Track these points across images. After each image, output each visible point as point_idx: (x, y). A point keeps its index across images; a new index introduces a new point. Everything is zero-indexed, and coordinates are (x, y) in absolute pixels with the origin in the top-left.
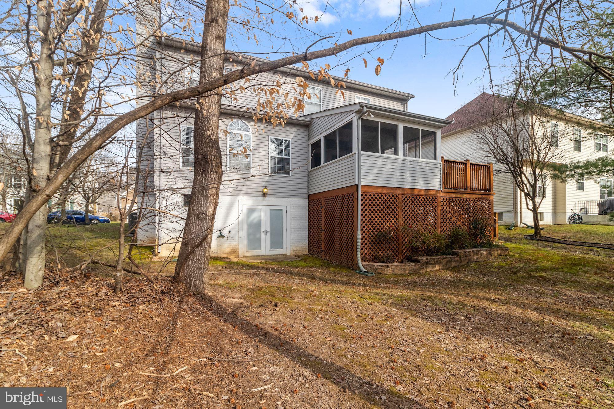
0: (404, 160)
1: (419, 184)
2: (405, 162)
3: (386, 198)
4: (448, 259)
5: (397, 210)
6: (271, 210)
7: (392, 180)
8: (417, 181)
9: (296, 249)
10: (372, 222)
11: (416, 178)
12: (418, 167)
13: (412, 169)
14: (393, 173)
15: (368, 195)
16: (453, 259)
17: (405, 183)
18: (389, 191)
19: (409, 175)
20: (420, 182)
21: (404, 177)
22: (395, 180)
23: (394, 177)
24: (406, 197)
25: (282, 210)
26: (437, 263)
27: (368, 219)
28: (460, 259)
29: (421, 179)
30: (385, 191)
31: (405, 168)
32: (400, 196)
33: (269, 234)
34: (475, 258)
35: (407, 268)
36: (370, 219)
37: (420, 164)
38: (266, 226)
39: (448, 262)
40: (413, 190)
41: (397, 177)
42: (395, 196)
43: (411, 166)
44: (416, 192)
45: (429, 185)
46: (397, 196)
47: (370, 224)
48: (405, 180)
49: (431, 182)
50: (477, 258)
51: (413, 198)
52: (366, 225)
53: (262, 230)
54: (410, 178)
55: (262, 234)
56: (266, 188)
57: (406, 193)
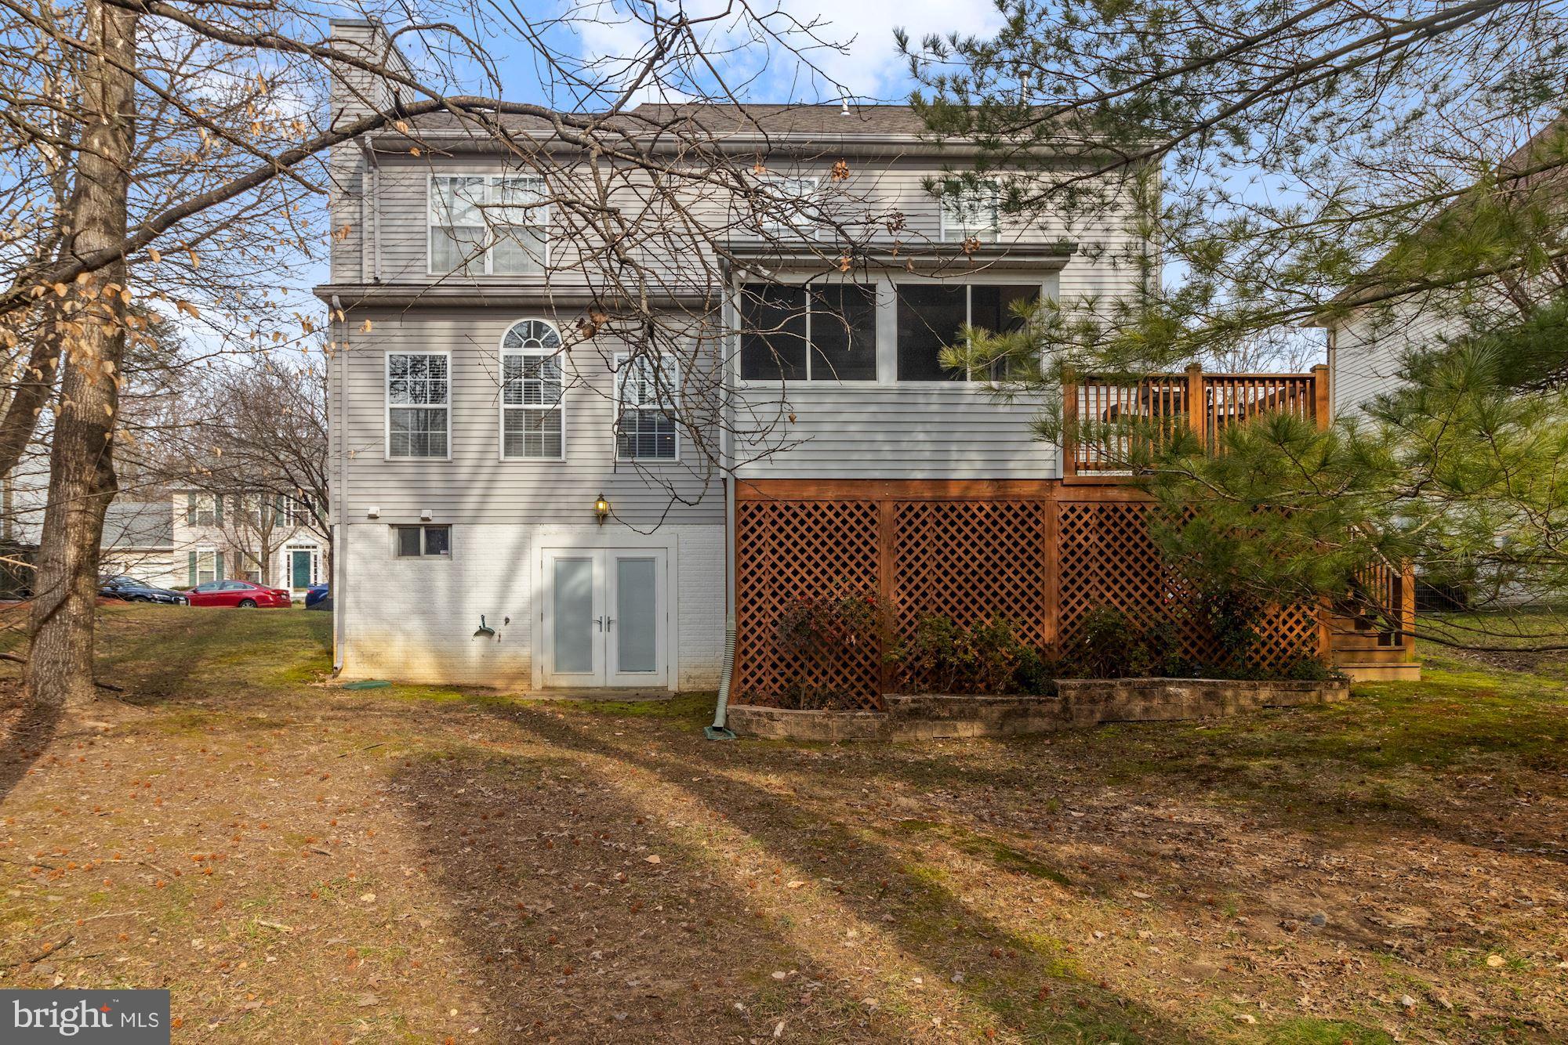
0: (903, 392)
1: (964, 465)
2: (910, 399)
3: (831, 514)
4: (1006, 707)
5: (873, 550)
6: (620, 560)
7: (855, 456)
8: (955, 456)
9: (695, 672)
10: (781, 587)
11: (954, 447)
12: (961, 409)
13: (937, 418)
14: (858, 437)
15: (767, 509)
16: (1033, 707)
17: (909, 466)
18: (844, 492)
19: (921, 437)
20: (973, 456)
21: (904, 446)
22: (869, 456)
23: (864, 447)
24: (910, 509)
25: (652, 560)
26: (961, 716)
27: (766, 579)
28: (1066, 709)
29: (974, 447)
30: (831, 494)
31: (908, 418)
32: (887, 508)
33: (614, 627)
34: (1138, 710)
35: (835, 723)
36: (774, 580)
37: (969, 399)
38: (605, 607)
39: (1007, 715)
40: (943, 483)
41: (875, 446)
42: (866, 507)
43: (934, 408)
44: (954, 492)
45: (1011, 465)
46: (873, 508)
47: (774, 594)
48: (907, 456)
49: (1019, 456)
50: (1146, 710)
51: (938, 509)
52: (760, 595)
53: (596, 617)
54: (928, 447)
55: (596, 628)
56: (601, 498)
57: (911, 494)
